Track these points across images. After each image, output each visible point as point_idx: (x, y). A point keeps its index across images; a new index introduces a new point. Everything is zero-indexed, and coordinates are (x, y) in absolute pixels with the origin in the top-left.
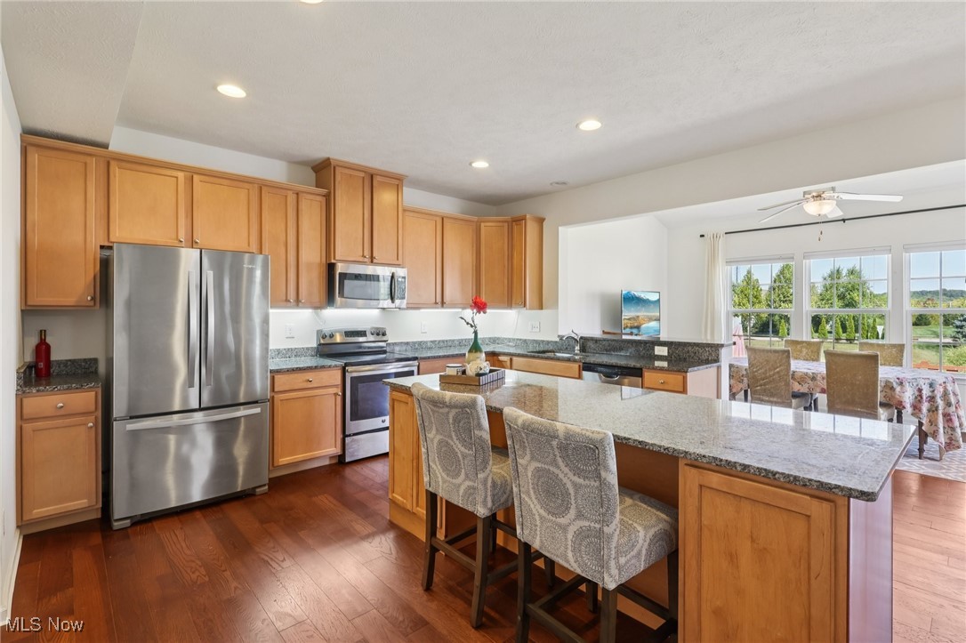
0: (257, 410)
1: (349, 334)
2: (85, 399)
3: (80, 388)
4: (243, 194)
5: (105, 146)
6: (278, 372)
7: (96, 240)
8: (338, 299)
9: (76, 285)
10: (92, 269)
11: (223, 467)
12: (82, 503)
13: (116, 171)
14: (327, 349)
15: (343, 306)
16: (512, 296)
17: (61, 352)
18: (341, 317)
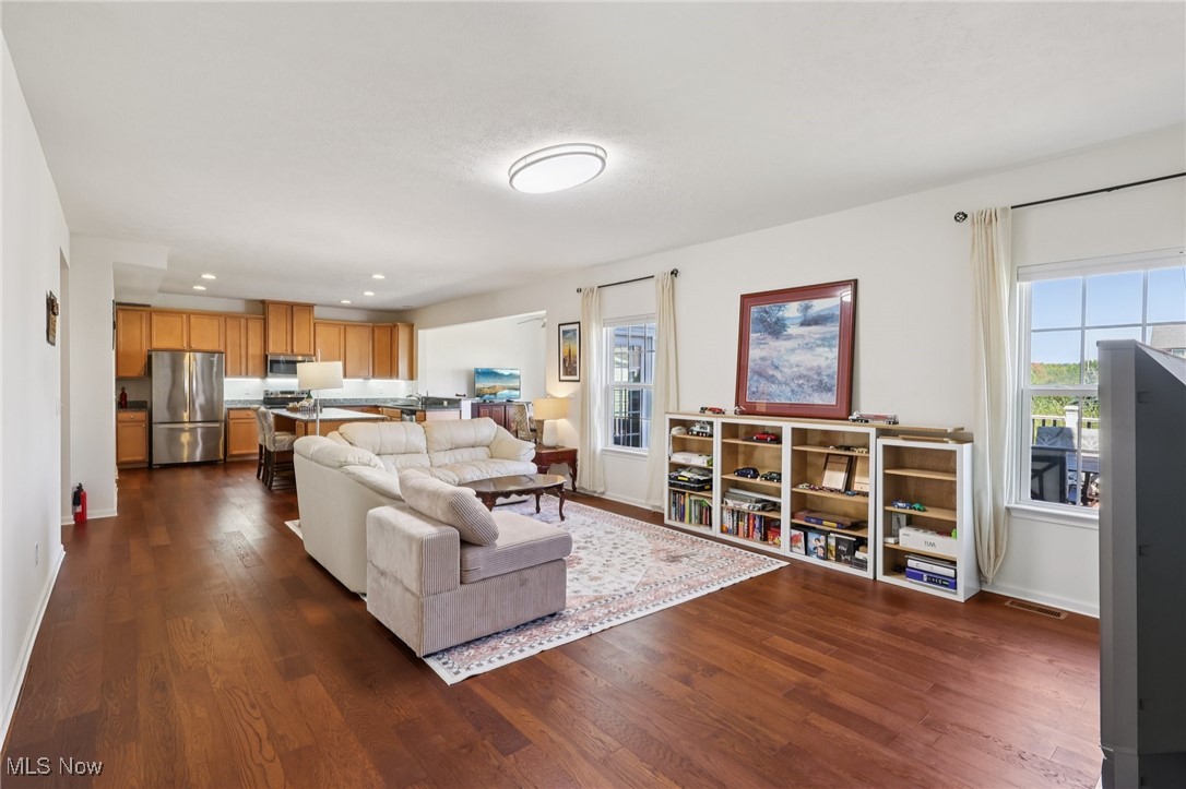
0: (217, 425)
1: (282, 393)
2: (141, 415)
3: (139, 411)
4: (216, 322)
5: (149, 306)
6: (231, 409)
7: (145, 348)
8: (269, 374)
9: (137, 369)
10: (143, 361)
11: (206, 450)
12: (140, 458)
13: (154, 317)
14: (271, 401)
15: (273, 377)
16: (391, 371)
17: (131, 398)
18: (279, 383)
